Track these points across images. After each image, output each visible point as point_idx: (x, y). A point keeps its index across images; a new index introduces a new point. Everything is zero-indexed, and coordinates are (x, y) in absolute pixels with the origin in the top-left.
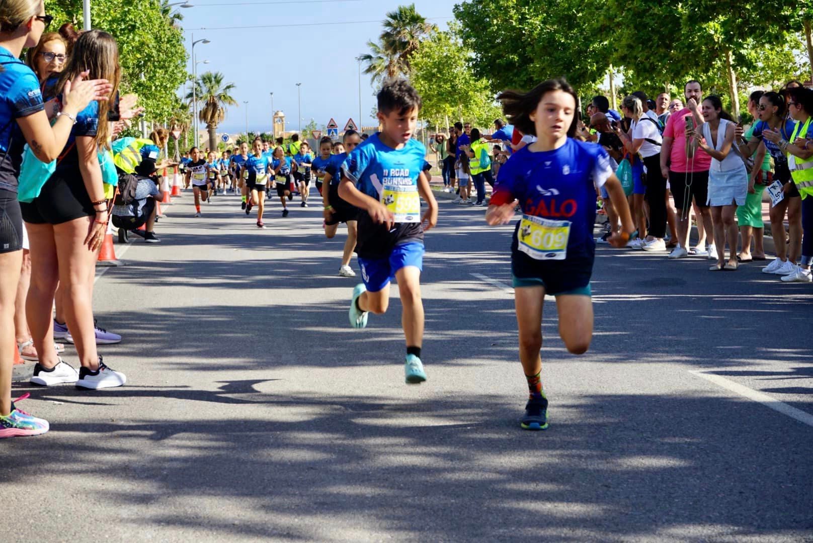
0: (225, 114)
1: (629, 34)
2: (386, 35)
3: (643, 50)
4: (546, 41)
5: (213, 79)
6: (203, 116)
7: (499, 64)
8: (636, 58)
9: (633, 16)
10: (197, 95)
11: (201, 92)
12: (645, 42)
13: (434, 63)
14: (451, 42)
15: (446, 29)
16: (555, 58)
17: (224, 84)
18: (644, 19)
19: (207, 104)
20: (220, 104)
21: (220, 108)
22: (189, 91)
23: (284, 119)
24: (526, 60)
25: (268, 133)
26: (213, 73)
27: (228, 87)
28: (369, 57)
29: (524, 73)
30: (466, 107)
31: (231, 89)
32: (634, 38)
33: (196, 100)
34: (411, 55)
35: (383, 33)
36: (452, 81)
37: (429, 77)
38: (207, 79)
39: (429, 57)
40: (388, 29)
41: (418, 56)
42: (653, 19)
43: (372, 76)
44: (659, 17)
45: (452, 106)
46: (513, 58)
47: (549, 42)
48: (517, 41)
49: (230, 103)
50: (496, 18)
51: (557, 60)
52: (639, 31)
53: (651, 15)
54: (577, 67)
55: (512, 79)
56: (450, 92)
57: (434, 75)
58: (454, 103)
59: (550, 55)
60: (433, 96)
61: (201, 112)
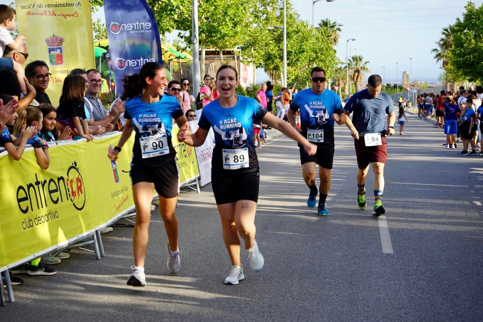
5: (358, 59)
6: (353, 78)
10: (349, 67)
11: (352, 65)
17: (364, 61)
19: (355, 72)
20: (362, 72)
21: (361, 73)
26: (358, 55)
27: (366, 63)
31: (368, 63)
38: (355, 59)
49: (367, 72)
61: (351, 76)
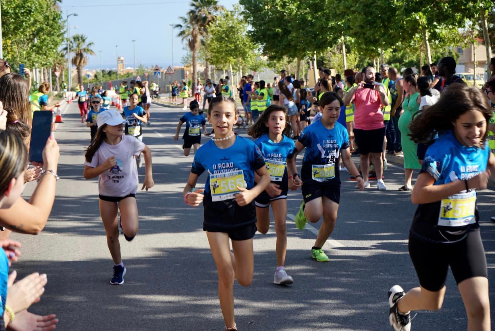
0: (88, 61)
1: (361, 18)
2: (192, 12)
3: (370, 29)
4: (300, 20)
5: (80, 38)
6: (74, 62)
7: (269, 35)
8: (364, 34)
9: (363, 7)
10: (70, 49)
11: (73, 47)
12: (372, 24)
13: (224, 31)
14: (235, 17)
15: (232, 9)
16: (307, 31)
17: (87, 42)
18: (371, 9)
19: (77, 55)
20: (85, 54)
21: (85, 57)
22: (65, 46)
23: (124, 61)
24: (286, 32)
25: (114, 69)
26: (80, 34)
27: (90, 44)
28: (181, 26)
29: (285, 40)
30: (244, 59)
31: (92, 45)
32: (364, 21)
33: (70, 52)
34: (209, 25)
35: (190, 11)
36: (234, 42)
37: (220, 40)
38: (76, 38)
39: (220, 27)
40: (193, 8)
41: (213, 25)
42: (377, 9)
43: (182, 38)
44: (381, 8)
45: (234, 58)
46: (278, 31)
47: (302, 21)
48: (280, 20)
49: (91, 54)
50: (267, 5)
51: (308, 32)
52: (367, 16)
53: (376, 6)
54: (320, 37)
55: (277, 44)
56: (234, 50)
57: (223, 38)
58: (236, 56)
59: (303, 29)
60: (222, 51)
61: (72, 59)
